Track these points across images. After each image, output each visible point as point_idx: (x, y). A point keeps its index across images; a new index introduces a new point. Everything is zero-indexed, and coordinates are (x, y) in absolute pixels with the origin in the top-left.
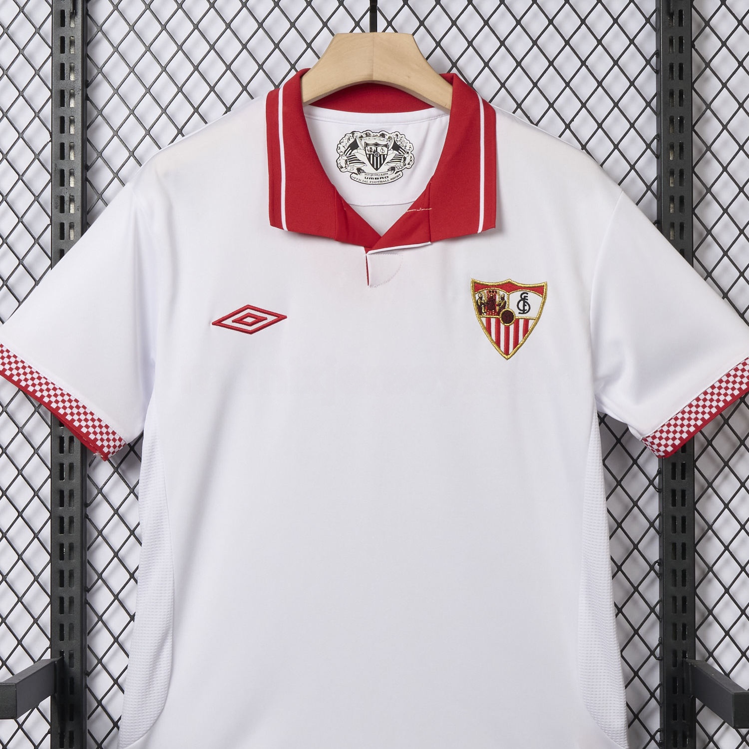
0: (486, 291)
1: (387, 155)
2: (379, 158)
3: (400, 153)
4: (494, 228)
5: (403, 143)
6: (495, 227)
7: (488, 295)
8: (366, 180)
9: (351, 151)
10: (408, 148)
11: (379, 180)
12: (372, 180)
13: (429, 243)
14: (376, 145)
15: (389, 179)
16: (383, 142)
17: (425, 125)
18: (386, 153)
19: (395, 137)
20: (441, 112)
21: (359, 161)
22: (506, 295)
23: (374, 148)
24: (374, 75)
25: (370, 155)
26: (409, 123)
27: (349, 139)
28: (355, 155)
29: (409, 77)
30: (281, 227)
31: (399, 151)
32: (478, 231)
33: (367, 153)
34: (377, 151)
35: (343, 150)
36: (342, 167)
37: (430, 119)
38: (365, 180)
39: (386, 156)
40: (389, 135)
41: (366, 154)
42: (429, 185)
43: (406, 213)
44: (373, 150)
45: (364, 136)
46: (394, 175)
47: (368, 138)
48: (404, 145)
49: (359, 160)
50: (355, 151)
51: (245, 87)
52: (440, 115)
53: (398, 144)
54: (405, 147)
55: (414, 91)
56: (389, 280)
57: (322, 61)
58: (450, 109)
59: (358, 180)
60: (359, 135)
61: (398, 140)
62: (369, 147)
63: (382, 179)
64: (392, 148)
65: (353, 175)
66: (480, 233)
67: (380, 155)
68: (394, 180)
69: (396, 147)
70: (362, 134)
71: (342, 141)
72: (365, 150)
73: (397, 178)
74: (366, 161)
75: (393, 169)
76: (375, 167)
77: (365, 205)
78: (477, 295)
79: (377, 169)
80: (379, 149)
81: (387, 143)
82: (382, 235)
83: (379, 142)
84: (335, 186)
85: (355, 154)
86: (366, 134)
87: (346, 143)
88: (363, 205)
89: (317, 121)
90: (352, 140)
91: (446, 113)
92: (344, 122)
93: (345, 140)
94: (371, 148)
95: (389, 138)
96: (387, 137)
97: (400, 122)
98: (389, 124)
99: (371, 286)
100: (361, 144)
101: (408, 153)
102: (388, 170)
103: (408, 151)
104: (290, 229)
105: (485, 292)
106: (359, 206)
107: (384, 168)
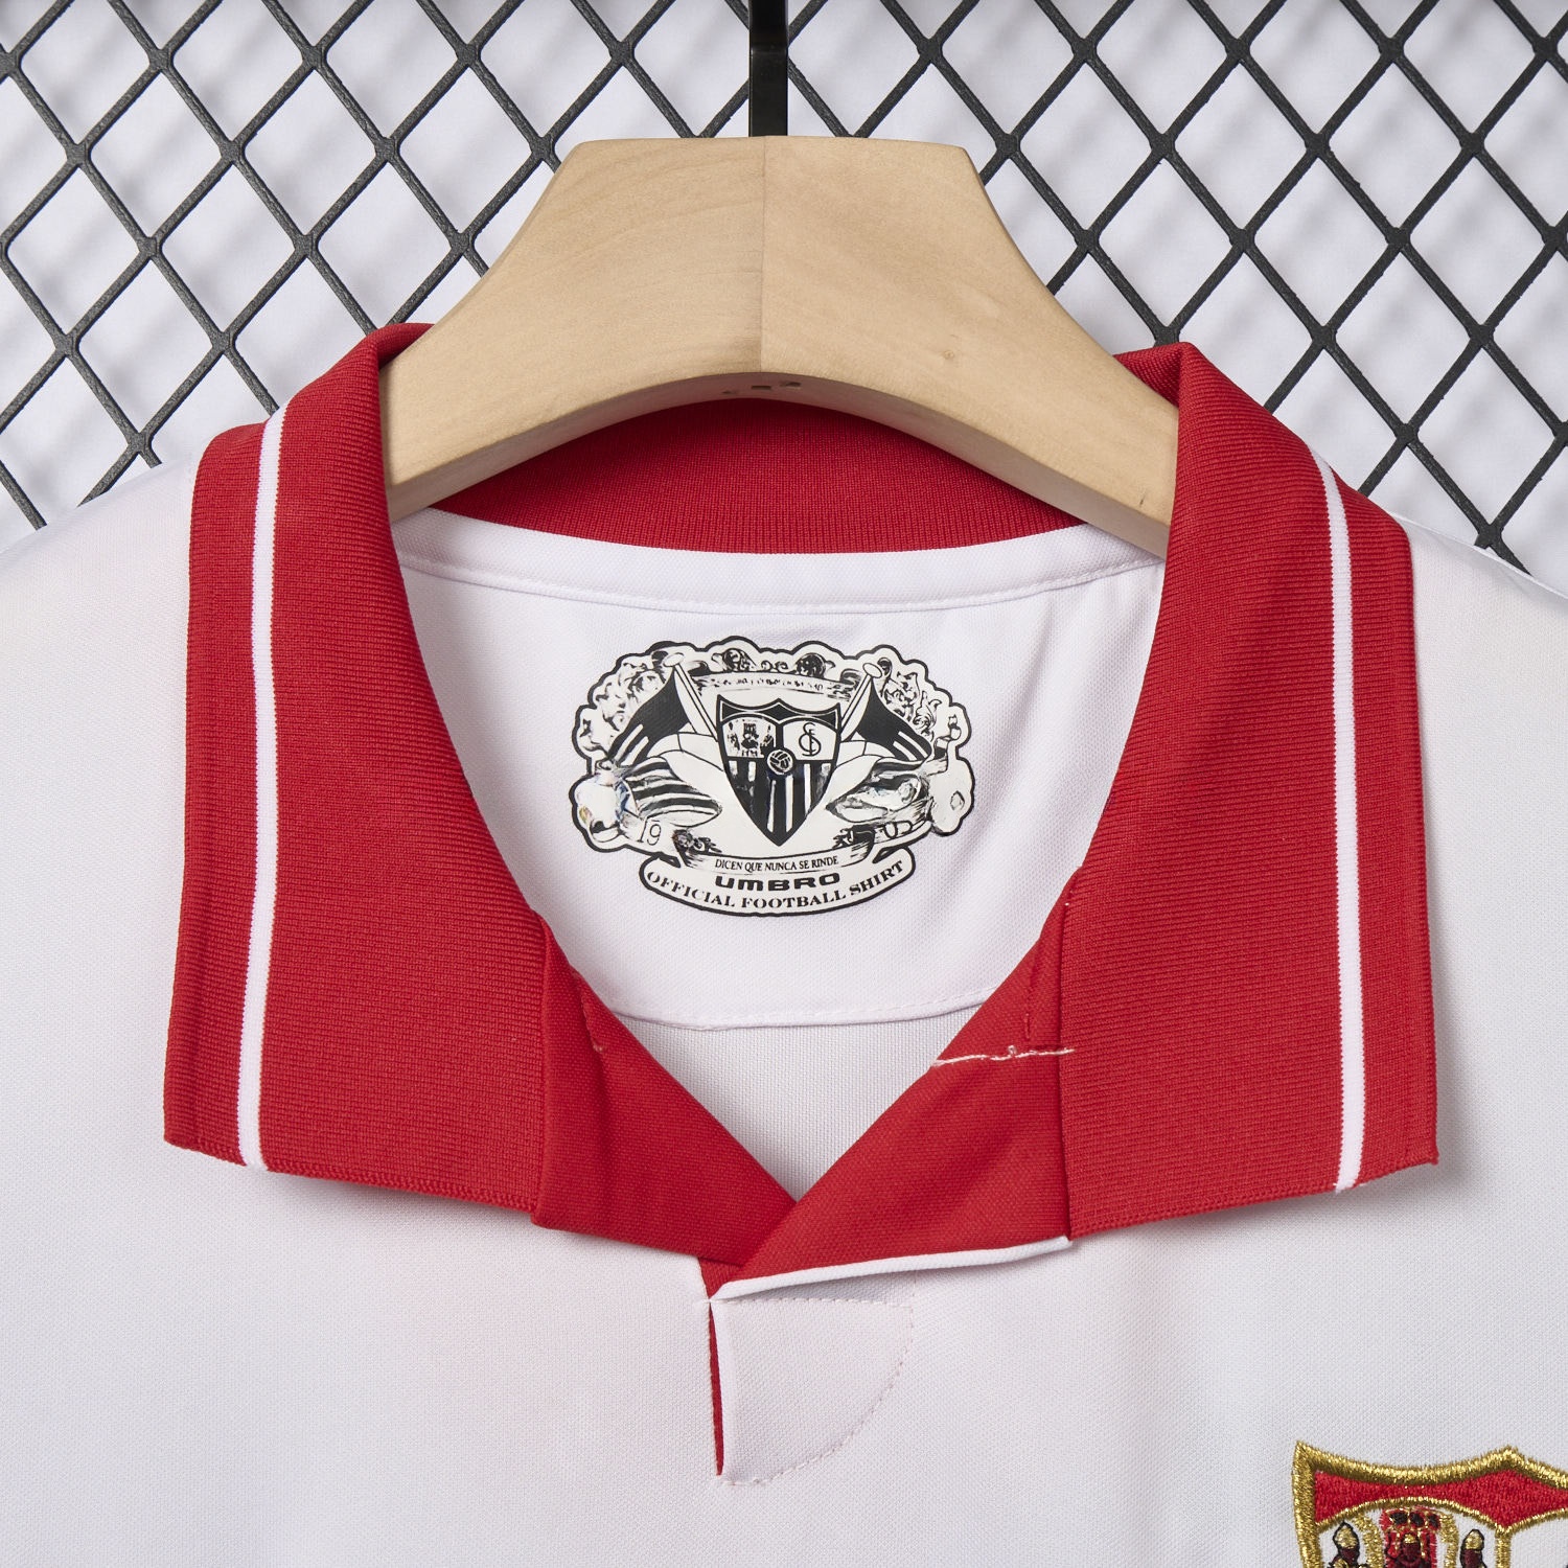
0: (1375, 1516)
1: (833, 762)
2: (789, 781)
3: (898, 754)
4: (1429, 1165)
5: (916, 703)
6: (1432, 1156)
7: (1391, 1537)
8: (723, 893)
9: (645, 741)
10: (940, 729)
11: (792, 892)
12: (754, 894)
13: (1062, 1242)
14: (779, 712)
15: (843, 887)
16: (812, 698)
17: (1028, 613)
18: (826, 753)
19: (875, 672)
20: (1112, 549)
21: (684, 795)
22: (1489, 1535)
23: (764, 729)
24: (765, 345)
25: (743, 763)
26: (945, 603)
27: (636, 683)
28: (665, 766)
29: (949, 357)
30: (229, 1151)
31: (896, 745)
32: (1334, 1178)
33: (732, 751)
34: (780, 744)
35: (604, 736)
36: (599, 827)
37: (1058, 583)
38: (716, 891)
39: (825, 767)
40: (842, 665)
41: (726, 759)
42: (1060, 918)
43: (933, 1071)
44: (760, 741)
45: (717, 665)
46: (868, 869)
47: (733, 677)
48: (924, 712)
49: (685, 789)
50: (667, 743)
51: (142, 434)
52: (1104, 567)
53: (891, 708)
54: (930, 721)
55: (973, 432)
56: (835, 1446)
57: (494, 277)
58: (1168, 521)
59: (679, 894)
60: (689, 659)
61: (891, 687)
62: (738, 726)
63: (805, 888)
64: (859, 729)
65: (658, 868)
66: (1347, 1191)
67: (799, 764)
68: (867, 893)
69: (881, 726)
70: (706, 657)
71: (599, 691)
72: (721, 741)
73: (884, 885)
74: (723, 792)
75: (862, 835)
76: (770, 827)
77: (718, 1022)
78: (1326, 1539)
79: (779, 836)
80: (792, 732)
81: (832, 703)
82: (797, 1197)
83: (795, 700)
84: (546, 918)
85: (671, 759)
86: (727, 658)
87: (623, 703)
88: (704, 1020)
89: (475, 589)
90: (652, 688)
91: (1144, 554)
92: (613, 597)
93: (618, 689)
94: (750, 729)
95: (843, 679)
96: (833, 674)
97: (903, 601)
98: (847, 607)
99: (733, 1479)
100: (698, 705)
101: (941, 754)
102: (840, 839)
103: (942, 744)
104: (278, 1158)
105: (1369, 1524)
106: (680, 1027)
107: (819, 830)
